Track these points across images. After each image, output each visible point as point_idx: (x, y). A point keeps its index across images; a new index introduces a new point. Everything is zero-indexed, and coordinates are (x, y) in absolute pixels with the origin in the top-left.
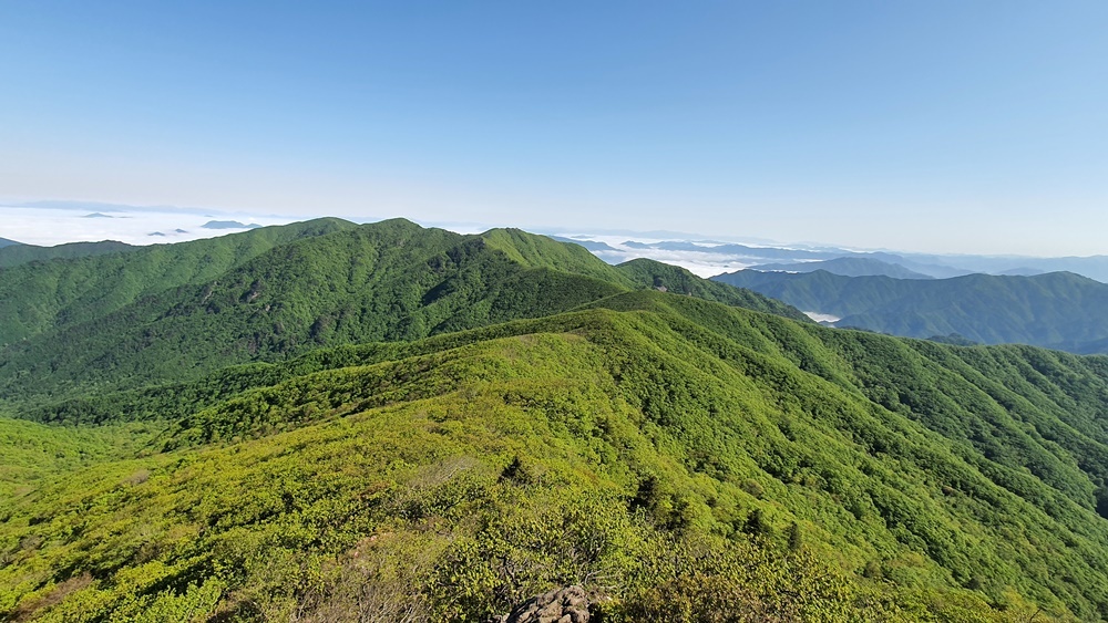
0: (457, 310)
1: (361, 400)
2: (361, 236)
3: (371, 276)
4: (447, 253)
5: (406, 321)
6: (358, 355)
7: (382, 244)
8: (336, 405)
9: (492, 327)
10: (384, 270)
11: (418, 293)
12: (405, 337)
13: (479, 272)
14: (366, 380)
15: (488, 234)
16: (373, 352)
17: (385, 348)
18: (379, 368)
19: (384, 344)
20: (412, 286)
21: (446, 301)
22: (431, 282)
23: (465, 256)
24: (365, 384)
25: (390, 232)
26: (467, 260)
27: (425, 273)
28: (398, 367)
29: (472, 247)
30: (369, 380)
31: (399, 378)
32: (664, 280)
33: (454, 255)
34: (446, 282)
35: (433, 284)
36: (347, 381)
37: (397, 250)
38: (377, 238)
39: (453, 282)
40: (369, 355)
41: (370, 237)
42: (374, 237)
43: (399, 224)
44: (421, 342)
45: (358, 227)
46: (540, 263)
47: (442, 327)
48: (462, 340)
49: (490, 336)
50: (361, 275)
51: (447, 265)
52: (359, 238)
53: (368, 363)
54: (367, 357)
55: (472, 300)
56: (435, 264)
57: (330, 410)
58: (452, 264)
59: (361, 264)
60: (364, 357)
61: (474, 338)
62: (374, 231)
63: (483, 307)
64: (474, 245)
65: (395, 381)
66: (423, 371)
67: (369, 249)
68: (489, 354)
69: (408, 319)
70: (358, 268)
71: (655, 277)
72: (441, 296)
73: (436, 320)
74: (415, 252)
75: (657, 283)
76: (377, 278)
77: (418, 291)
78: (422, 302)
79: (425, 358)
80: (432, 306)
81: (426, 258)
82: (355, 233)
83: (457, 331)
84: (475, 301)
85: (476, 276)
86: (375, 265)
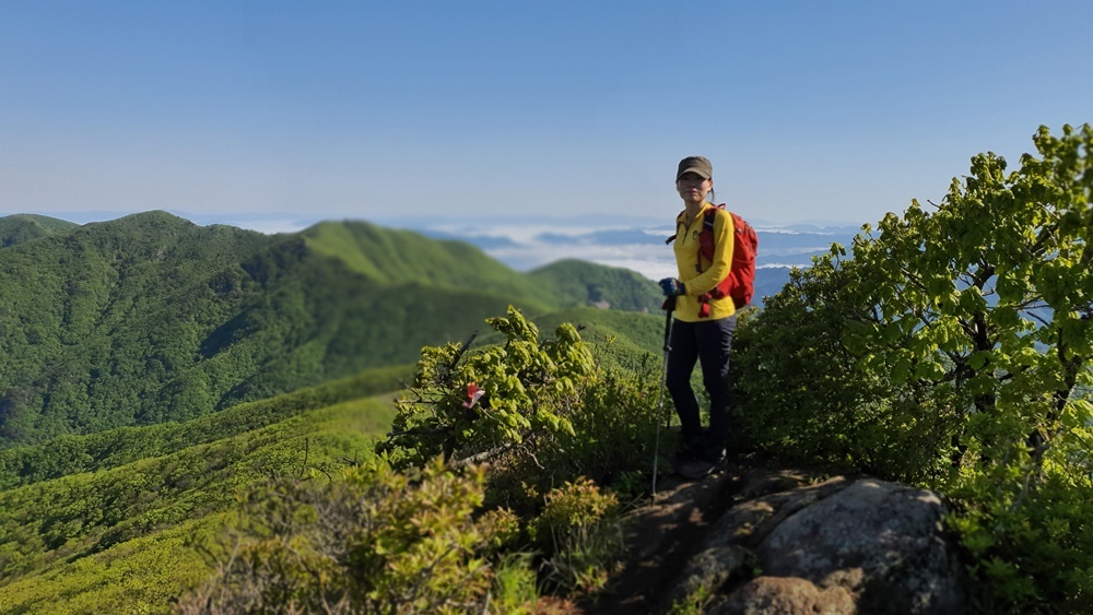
0: (266, 360)
1: (103, 531)
2: (85, 244)
3: (106, 313)
4: (243, 266)
5: (176, 387)
6: (90, 452)
7: (124, 255)
8: (55, 544)
9: (331, 385)
10: (129, 302)
11: (194, 336)
12: (174, 414)
13: (301, 295)
14: (111, 495)
15: (313, 232)
16: (118, 445)
17: (139, 436)
18: (134, 470)
19: (138, 428)
20: (183, 326)
21: (245, 347)
22: (216, 317)
23: (274, 269)
24: (110, 502)
25: (138, 235)
26: (278, 276)
27: (205, 301)
28: (170, 466)
29: (287, 255)
30: (117, 493)
31: (173, 486)
32: (605, 291)
33: (255, 269)
34: (243, 315)
35: (220, 319)
36: (73, 498)
37: (152, 265)
38: (116, 246)
39: (256, 315)
40: (109, 450)
41: (101, 246)
42: (109, 245)
43: (154, 223)
44: (205, 420)
45: (79, 231)
46: (405, 274)
47: (240, 392)
48: (279, 411)
49: (327, 400)
50: (86, 313)
51: (243, 287)
52: (81, 248)
53: (109, 465)
54: (106, 454)
55: (292, 342)
56: (223, 284)
57: (42, 555)
58: (252, 283)
59: (86, 294)
60: (101, 454)
61: (301, 406)
62: (106, 235)
63: (311, 354)
64: (290, 250)
65: (165, 489)
66: (215, 468)
67: (101, 267)
68: (330, 430)
69: (179, 384)
70: (81, 300)
71: (591, 288)
72: (236, 341)
73: (228, 381)
74: (186, 267)
75: (594, 296)
76: (118, 316)
77: (193, 333)
78: (202, 351)
79: (217, 445)
80: (221, 359)
81: (205, 276)
82: (74, 242)
83: (268, 397)
84: (297, 344)
85: (297, 303)
86: (113, 294)
